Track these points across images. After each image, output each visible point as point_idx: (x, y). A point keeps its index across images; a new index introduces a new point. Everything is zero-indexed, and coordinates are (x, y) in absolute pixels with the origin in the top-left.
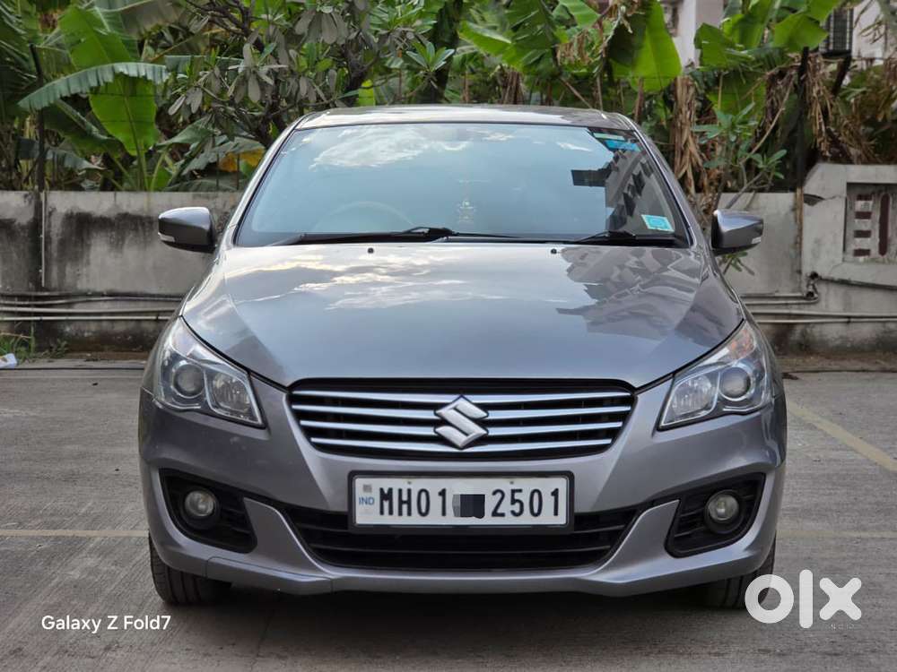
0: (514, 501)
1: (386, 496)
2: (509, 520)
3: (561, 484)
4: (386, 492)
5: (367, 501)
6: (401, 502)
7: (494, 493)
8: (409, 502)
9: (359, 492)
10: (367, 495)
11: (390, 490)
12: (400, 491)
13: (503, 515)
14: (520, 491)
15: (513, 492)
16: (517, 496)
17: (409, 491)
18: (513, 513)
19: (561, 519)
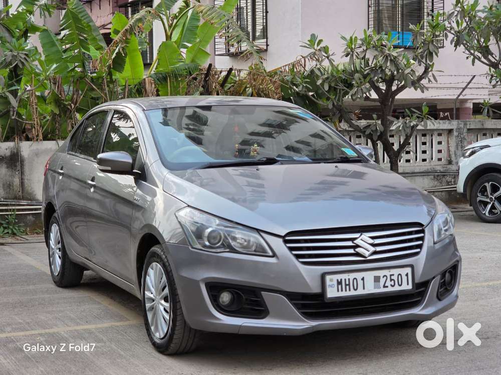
0: (391, 280)
1: (339, 283)
2: (390, 289)
3: (409, 270)
4: (339, 281)
5: (331, 286)
6: (346, 285)
7: (383, 277)
8: (349, 285)
9: (328, 282)
10: (331, 283)
11: (341, 280)
12: (345, 280)
13: (387, 287)
14: (393, 275)
15: (391, 275)
16: (392, 277)
17: (349, 279)
18: (391, 285)
19: (410, 287)
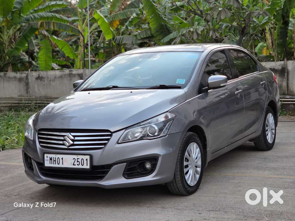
0: (78, 161)
1: (51, 159)
2: (76, 167)
3: (88, 157)
4: (51, 158)
5: (47, 160)
6: (54, 161)
8: (55, 161)
9: (45, 158)
10: (47, 159)
11: (52, 157)
12: (54, 158)
13: (75, 165)
14: (79, 159)
15: (77, 159)
16: (78, 160)
17: (56, 158)
19: (88, 167)
